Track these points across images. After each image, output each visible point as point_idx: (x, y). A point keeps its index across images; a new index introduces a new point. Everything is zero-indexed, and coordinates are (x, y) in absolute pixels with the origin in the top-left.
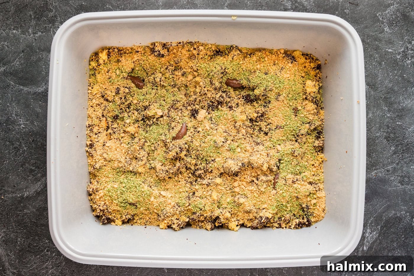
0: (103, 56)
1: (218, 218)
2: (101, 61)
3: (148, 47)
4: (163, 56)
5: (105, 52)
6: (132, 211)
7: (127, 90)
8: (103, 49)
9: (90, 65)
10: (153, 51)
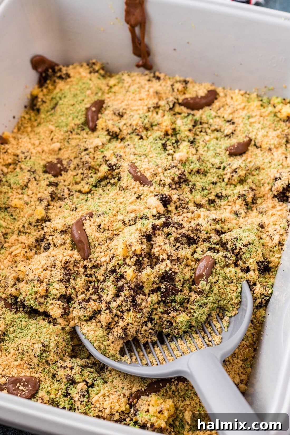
6: (46, 107)
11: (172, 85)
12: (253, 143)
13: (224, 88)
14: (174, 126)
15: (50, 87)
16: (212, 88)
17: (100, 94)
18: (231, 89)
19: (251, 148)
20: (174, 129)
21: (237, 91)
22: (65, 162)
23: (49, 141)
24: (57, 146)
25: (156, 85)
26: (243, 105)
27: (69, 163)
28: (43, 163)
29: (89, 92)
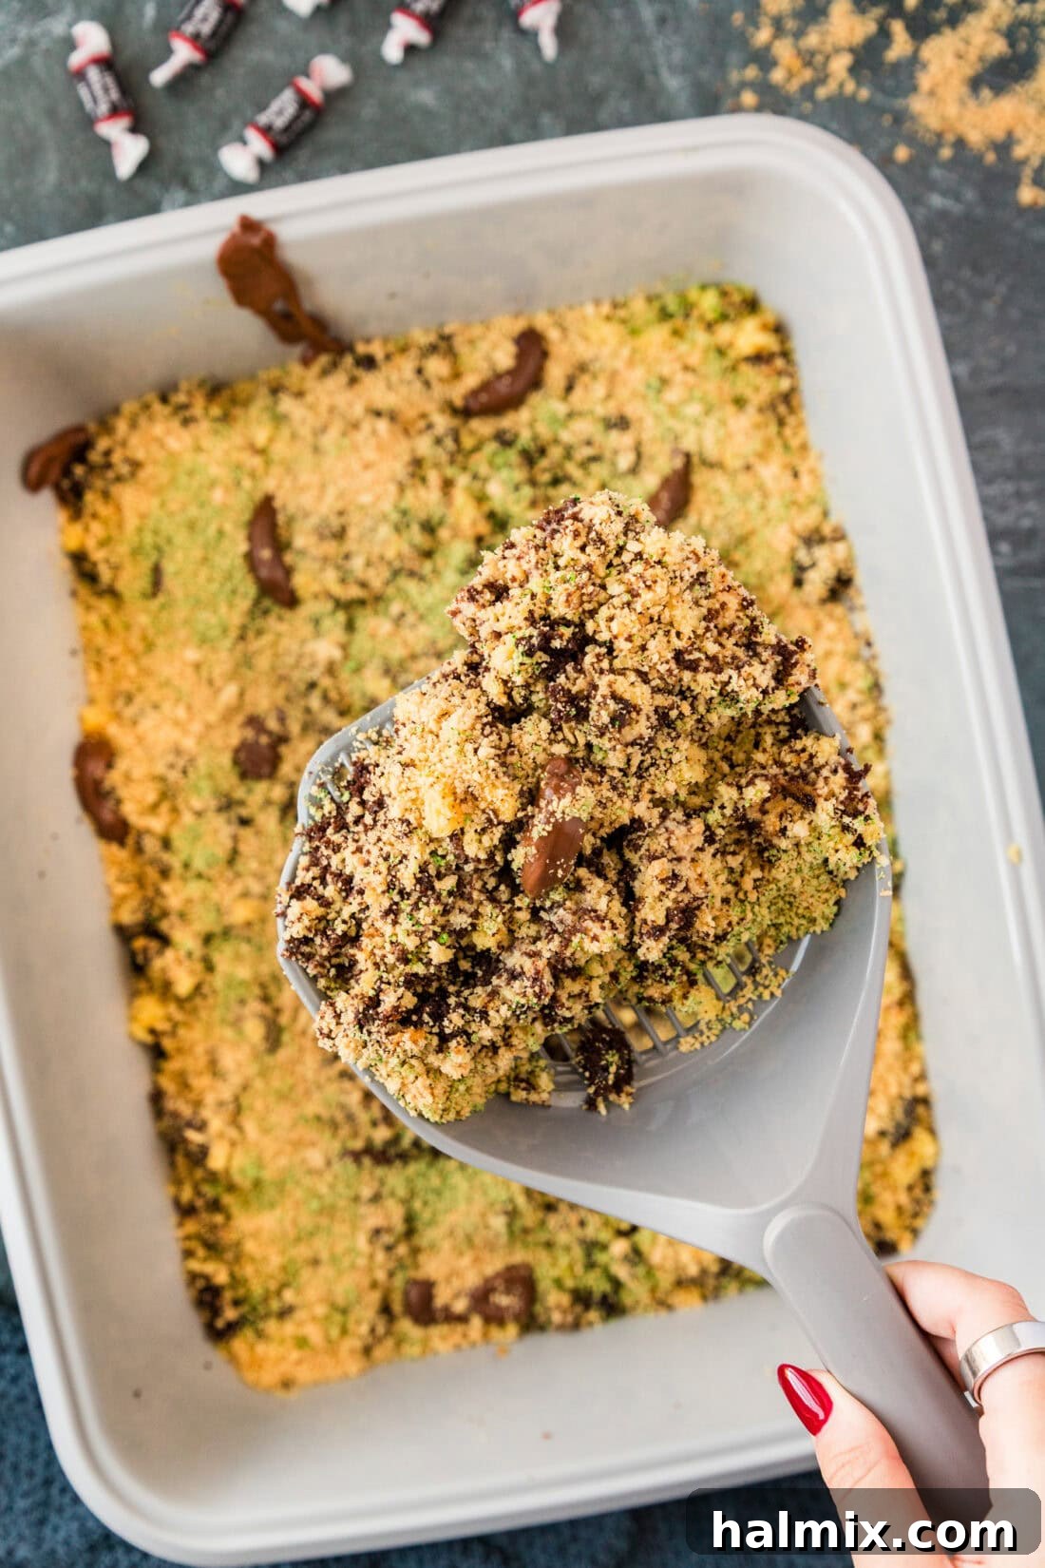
0: (749, 336)
1: (165, 941)
2: (725, 332)
3: (825, 514)
4: (798, 583)
5: (768, 342)
6: (132, 581)
7: (625, 461)
8: (779, 329)
9: (704, 287)
10: (813, 539)
11: (420, 371)
12: (695, 460)
13: (551, 312)
14: (486, 508)
15: (104, 510)
16: (519, 326)
17: (247, 483)
18: (571, 307)
19: (699, 477)
20: (491, 516)
21: (589, 309)
22: (272, 724)
23: (205, 691)
24: (229, 693)
25: (376, 389)
26: (626, 352)
27: (282, 719)
28: (226, 760)
29: (218, 495)
